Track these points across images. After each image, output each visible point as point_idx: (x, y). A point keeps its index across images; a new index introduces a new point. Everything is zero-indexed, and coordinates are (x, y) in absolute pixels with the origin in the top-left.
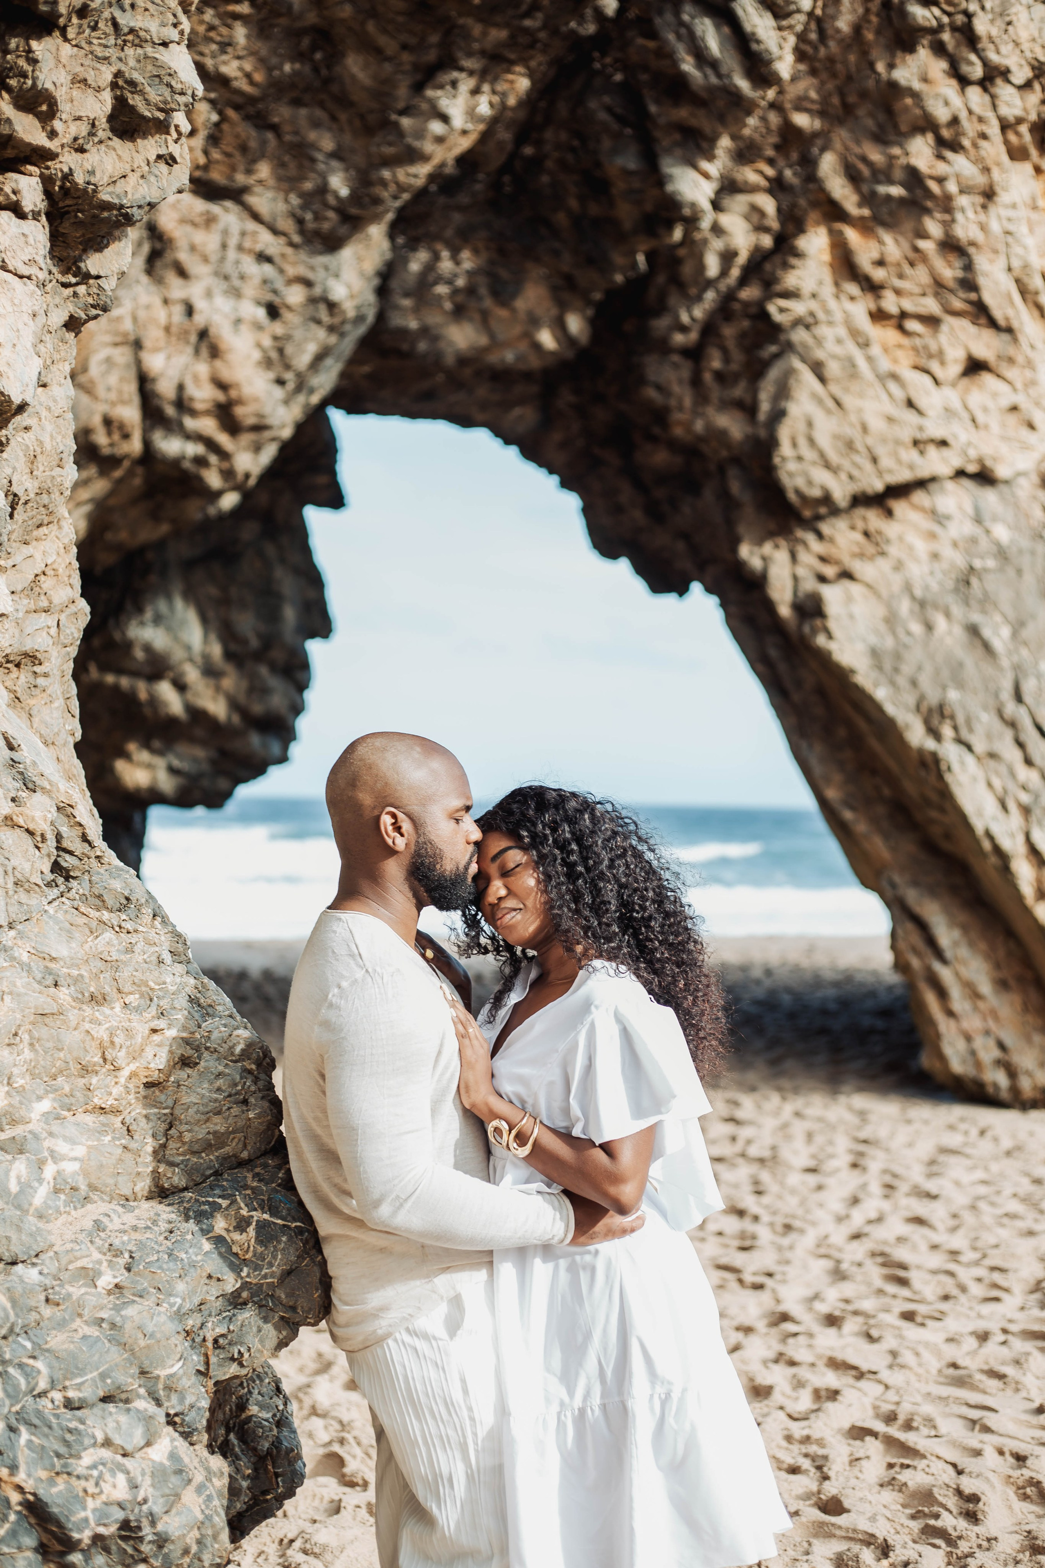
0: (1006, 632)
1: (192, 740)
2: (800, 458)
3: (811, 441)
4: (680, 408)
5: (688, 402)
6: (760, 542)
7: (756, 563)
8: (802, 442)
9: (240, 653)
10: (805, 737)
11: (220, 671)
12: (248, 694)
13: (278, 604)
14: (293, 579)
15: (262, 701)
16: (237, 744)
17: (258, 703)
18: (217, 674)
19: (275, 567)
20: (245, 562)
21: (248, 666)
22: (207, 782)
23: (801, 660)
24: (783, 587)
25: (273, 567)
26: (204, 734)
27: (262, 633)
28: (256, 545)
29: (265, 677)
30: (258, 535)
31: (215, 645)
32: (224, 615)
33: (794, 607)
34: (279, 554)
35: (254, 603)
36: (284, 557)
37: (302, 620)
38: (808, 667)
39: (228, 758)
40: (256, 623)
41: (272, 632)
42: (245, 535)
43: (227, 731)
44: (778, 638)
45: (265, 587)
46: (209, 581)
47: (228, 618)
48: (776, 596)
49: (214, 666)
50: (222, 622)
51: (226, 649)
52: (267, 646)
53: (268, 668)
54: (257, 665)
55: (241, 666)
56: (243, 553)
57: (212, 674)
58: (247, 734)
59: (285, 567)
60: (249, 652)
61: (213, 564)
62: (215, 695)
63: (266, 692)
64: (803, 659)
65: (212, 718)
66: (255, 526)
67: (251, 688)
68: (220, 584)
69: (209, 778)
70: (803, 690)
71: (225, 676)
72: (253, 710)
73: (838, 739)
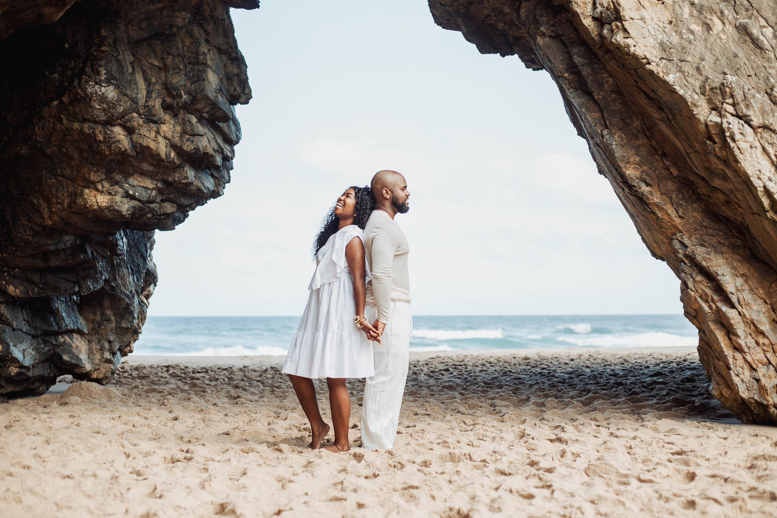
0: (769, 32)
1: (143, 174)
9: (173, 105)
10: (607, 127)
11: (160, 119)
12: (181, 137)
13: (204, 70)
14: (217, 56)
15: (192, 142)
16: (177, 176)
17: (189, 143)
18: (158, 122)
19: (202, 45)
20: (179, 40)
21: (181, 116)
22: (155, 206)
23: (602, 66)
24: (585, 3)
25: (200, 45)
26: (151, 169)
27: (191, 90)
28: (187, 28)
29: (195, 124)
30: (189, 22)
31: (155, 100)
32: (164, 79)
33: (594, 19)
34: (206, 37)
35: (185, 70)
36: (210, 39)
37: (224, 87)
38: (607, 72)
39: (172, 188)
40: (186, 83)
41: (198, 90)
42: (179, 22)
43: (168, 164)
44: (582, 49)
45: (194, 58)
46: (152, 55)
47: (166, 81)
48: (579, 11)
49: (156, 116)
50: (163, 84)
51: (164, 101)
52: (194, 99)
53: (196, 117)
54: (188, 115)
55: (175, 116)
56: (177, 34)
57: (155, 122)
58: (183, 168)
59: (211, 46)
60: (181, 104)
61: (154, 41)
62: (156, 137)
63: (194, 135)
64: (603, 65)
65: (155, 155)
66: (187, 16)
67: (184, 132)
68: (160, 57)
69: (157, 203)
70: (604, 90)
71: (164, 123)
72: (185, 148)
73: (635, 128)
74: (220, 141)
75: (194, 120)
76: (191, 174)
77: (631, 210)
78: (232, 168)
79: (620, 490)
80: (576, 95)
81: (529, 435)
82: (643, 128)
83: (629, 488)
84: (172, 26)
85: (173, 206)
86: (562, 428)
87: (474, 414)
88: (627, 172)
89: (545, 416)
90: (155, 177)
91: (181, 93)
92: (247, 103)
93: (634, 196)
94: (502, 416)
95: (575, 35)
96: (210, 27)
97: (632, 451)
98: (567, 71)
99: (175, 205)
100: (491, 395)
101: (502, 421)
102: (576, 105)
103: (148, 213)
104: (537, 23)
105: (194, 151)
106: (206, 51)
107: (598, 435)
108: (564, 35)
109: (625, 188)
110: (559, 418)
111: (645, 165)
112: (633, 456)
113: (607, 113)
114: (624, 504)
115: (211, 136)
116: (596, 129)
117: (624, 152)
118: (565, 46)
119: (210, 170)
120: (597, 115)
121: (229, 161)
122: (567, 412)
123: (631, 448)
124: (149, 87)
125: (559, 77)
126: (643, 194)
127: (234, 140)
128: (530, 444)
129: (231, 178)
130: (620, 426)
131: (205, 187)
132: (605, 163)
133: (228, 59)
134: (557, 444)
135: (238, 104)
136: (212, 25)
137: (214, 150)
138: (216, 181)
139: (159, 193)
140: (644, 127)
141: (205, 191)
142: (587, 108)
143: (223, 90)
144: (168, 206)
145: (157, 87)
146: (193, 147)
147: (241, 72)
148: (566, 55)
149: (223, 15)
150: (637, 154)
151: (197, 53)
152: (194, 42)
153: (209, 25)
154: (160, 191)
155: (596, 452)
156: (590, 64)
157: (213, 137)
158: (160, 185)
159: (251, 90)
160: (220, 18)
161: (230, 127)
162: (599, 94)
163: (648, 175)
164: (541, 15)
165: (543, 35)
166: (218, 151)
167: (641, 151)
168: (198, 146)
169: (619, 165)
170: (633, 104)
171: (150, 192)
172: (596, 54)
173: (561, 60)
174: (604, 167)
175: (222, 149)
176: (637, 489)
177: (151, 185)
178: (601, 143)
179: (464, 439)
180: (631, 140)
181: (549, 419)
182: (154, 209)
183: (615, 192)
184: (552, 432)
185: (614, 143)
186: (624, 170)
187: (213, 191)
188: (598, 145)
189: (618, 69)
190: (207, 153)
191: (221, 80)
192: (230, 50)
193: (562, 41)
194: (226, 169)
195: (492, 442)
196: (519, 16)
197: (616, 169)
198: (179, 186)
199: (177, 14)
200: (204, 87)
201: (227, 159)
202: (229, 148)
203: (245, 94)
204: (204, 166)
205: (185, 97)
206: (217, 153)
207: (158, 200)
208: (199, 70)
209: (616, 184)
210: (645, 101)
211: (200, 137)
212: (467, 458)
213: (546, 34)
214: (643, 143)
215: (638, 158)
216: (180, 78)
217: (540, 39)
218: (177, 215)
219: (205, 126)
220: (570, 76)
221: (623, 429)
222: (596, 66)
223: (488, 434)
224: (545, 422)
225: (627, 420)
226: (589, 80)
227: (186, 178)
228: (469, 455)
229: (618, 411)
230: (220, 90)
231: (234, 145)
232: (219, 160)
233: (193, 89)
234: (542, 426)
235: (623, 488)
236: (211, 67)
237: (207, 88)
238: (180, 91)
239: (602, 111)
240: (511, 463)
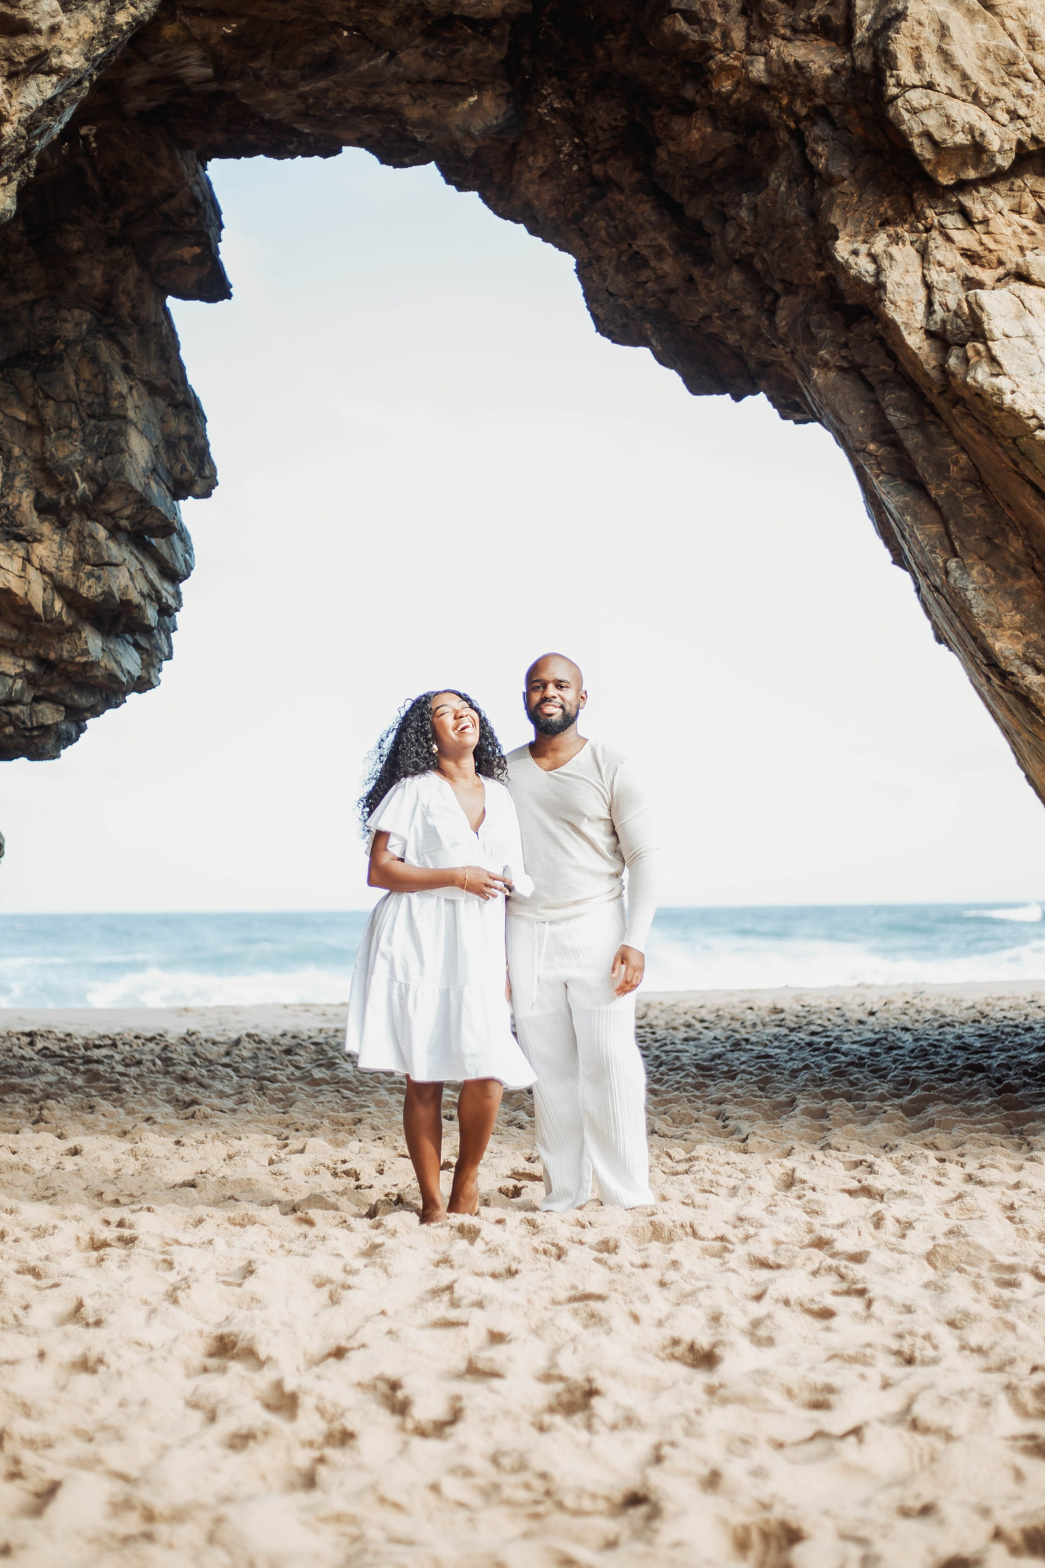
2: (930, 86)
3: (946, 57)
4: (727, 48)
5: (738, 36)
6: (869, 235)
7: (864, 266)
8: (930, 58)
9: (59, 503)
10: (955, 555)
11: (32, 532)
12: (75, 568)
13: (120, 429)
14: (147, 400)
15: (99, 579)
16: (67, 649)
17: (92, 581)
18: (27, 539)
19: (116, 378)
20: (68, 369)
21: (75, 525)
22: (22, 712)
23: (944, 429)
24: (911, 303)
25: (112, 379)
26: (14, 634)
27: (95, 473)
28: (86, 344)
29: (103, 542)
30: (89, 331)
31: (21, 493)
32: (39, 450)
33: (930, 334)
34: (123, 361)
35: (82, 429)
36: (131, 365)
37: (161, 464)
38: (956, 441)
39: (55, 674)
40: (85, 457)
41: (109, 473)
42: (69, 330)
43: (49, 626)
44: (905, 394)
45: (100, 405)
46: (13, 399)
47: (43, 453)
48: (899, 319)
49: (22, 525)
50: (36, 460)
51: (38, 496)
52: (102, 491)
53: (105, 527)
54: (89, 523)
55: (62, 525)
56: (65, 355)
57: (20, 539)
58: (79, 632)
59: (133, 380)
60: (74, 502)
61: (17, 370)
62: (24, 569)
63: (103, 564)
64: (948, 427)
65: (23, 607)
66: (84, 318)
67: (81, 559)
68: (31, 403)
69: (25, 705)
70: (949, 478)
71: (40, 541)
72: (83, 591)
73: (1013, 555)
74: (153, 575)
75: (102, 533)
76: (94, 643)
77: (1005, 721)
78: (175, 629)
79: (1001, 1297)
80: (892, 487)
81: (803, 1182)
82: (1028, 555)
83: (1019, 1294)
84: (54, 341)
85: (58, 711)
86: (870, 1166)
87: (686, 1136)
88: (998, 646)
89: (833, 1141)
90: (21, 652)
91: (75, 480)
92: (207, 494)
93: (1010, 692)
94: (744, 1140)
95: (890, 366)
96: (131, 341)
97: (1017, 1215)
98: (873, 439)
99: (62, 709)
100: (714, 1092)
101: (745, 1152)
102: (891, 507)
103: (6, 725)
104: (810, 338)
105: (101, 598)
106: (125, 390)
107: (943, 1180)
108: (866, 366)
109: (992, 676)
110: (860, 1144)
111: (1034, 631)
112: (1019, 1226)
113: (957, 524)
114: (1013, 1328)
115: (134, 565)
116: (934, 558)
117: (990, 605)
118: (870, 388)
119: (132, 633)
120: (935, 529)
121: (171, 615)
122: (875, 1130)
123: (1012, 1207)
124: (8, 467)
125: (858, 451)
126: (1029, 689)
127: (181, 572)
128: (809, 1201)
129: (174, 650)
130: (986, 1161)
131: (122, 671)
132: (952, 625)
133: (169, 405)
134: (864, 1200)
135: (190, 498)
136: (135, 335)
137: (142, 595)
138: (145, 656)
139: (29, 683)
140: (1031, 553)
141: (124, 679)
142: (915, 516)
143: (160, 470)
144: (47, 711)
145: (24, 466)
146: (99, 590)
147: (196, 431)
148: (872, 407)
149: (157, 314)
150: (1017, 608)
151: (106, 394)
152: (100, 372)
153: (130, 335)
154: (30, 679)
155: (943, 1217)
156: (921, 426)
157: (139, 566)
158: (30, 667)
159: (214, 470)
160: (153, 320)
161: (172, 546)
162: (939, 487)
163: (1039, 650)
164: (821, 326)
165: (825, 365)
166: (149, 596)
167: (1024, 602)
168: (109, 587)
169: (979, 631)
170: (1008, 506)
171: (10, 681)
172: (933, 405)
173: (861, 416)
174: (950, 633)
175: (157, 592)
176: (1035, 1296)
177: (12, 667)
178: (943, 585)
179: (674, 1192)
180: (1004, 579)
181: (839, 1146)
182: (18, 718)
183: (972, 682)
184: (849, 1173)
185: (971, 587)
186: (990, 641)
187: (139, 678)
188: (937, 589)
189: (978, 437)
190: (129, 602)
191: (156, 450)
192: (173, 386)
193: (863, 378)
194: (164, 630)
195: (731, 1197)
196: (772, 322)
197: (975, 639)
198: (70, 668)
199: (65, 313)
200: (123, 467)
201: (167, 611)
202: (171, 589)
203: (204, 478)
204: (121, 627)
205: (82, 486)
206: (148, 601)
207: (27, 698)
208: (111, 431)
209: (973, 669)
210: (1034, 502)
211: (113, 568)
212: (686, 1233)
213: (831, 364)
214: (1029, 585)
215: (1018, 617)
216: (72, 448)
217: (819, 373)
218: (64, 727)
219: (123, 546)
220: (879, 448)
221: (993, 1166)
222: (933, 429)
223: (723, 1180)
224: (833, 1153)
225: (999, 1148)
226: (919, 459)
227: (86, 652)
228: (691, 1226)
229: (979, 1127)
230: (154, 470)
231: (181, 581)
232: (151, 615)
233: (99, 470)
234: (828, 1161)
235: (1006, 1293)
236: (135, 424)
237: (129, 468)
238: (73, 475)
239: (945, 522)
240: (778, 1243)
